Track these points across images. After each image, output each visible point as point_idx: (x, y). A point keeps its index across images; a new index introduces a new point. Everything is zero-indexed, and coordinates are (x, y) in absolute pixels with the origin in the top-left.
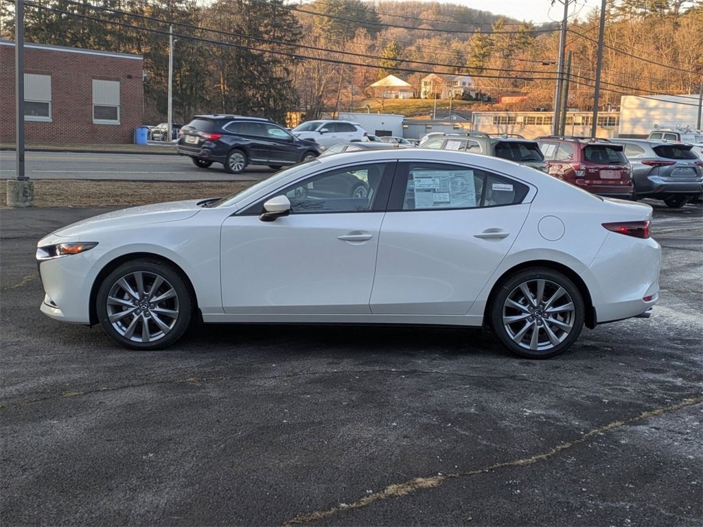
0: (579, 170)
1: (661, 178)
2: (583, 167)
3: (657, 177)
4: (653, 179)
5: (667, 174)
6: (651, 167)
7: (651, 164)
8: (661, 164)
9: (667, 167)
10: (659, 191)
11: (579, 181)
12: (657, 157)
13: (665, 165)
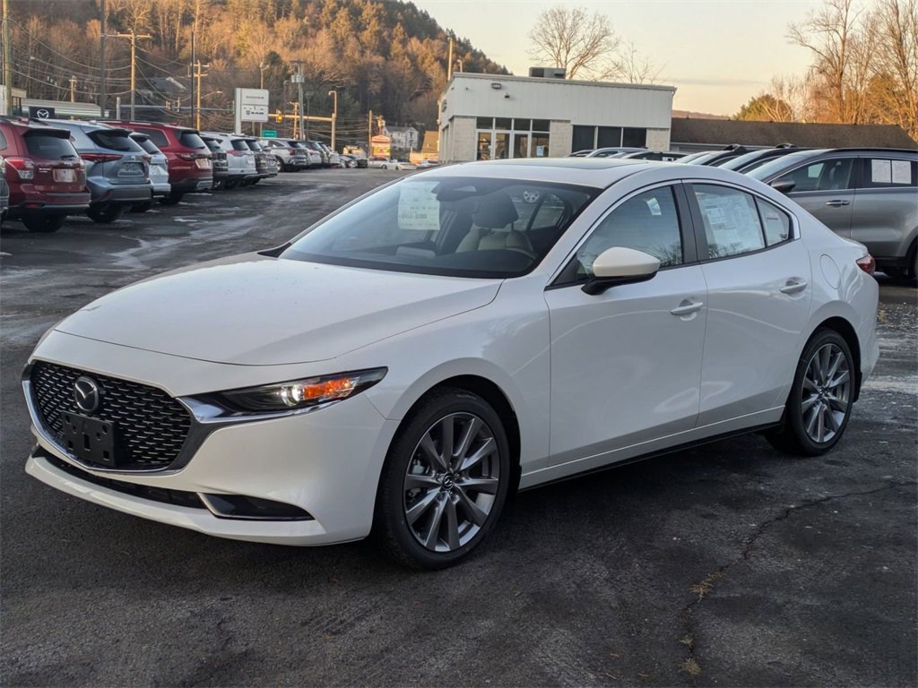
0: (24, 168)
1: (108, 179)
2: (29, 164)
3: (101, 178)
4: (97, 180)
5: (113, 173)
6: (92, 163)
7: (91, 159)
8: (105, 159)
9: (113, 163)
10: (106, 199)
11: (25, 187)
12: (97, 147)
13: (110, 160)
